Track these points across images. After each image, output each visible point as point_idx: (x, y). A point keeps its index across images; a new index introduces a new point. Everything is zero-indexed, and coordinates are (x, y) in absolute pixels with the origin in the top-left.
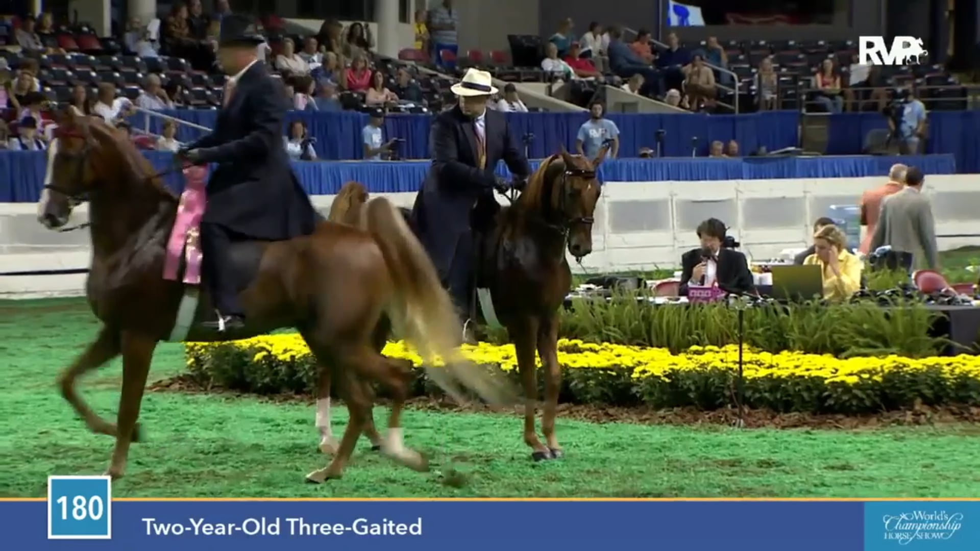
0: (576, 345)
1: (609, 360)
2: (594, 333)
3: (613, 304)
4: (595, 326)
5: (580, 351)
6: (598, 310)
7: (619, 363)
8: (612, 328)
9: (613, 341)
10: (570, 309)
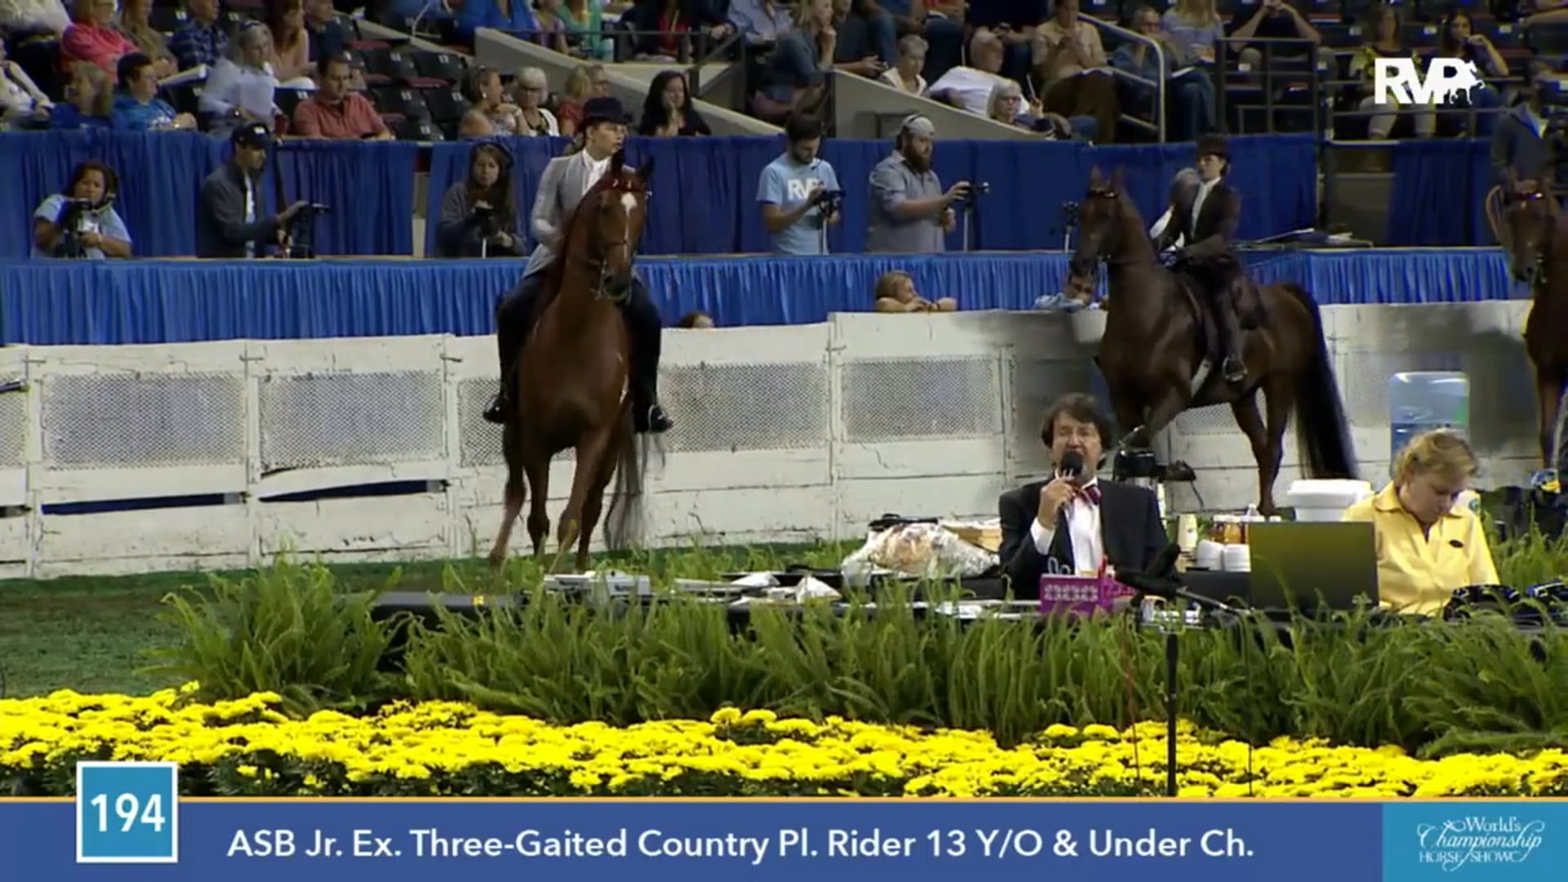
0: (760, 722)
1: (841, 762)
2: (806, 694)
3: (853, 620)
4: (806, 675)
5: (770, 738)
6: (815, 633)
7: (868, 768)
8: (849, 680)
9: (851, 713)
10: (743, 632)
